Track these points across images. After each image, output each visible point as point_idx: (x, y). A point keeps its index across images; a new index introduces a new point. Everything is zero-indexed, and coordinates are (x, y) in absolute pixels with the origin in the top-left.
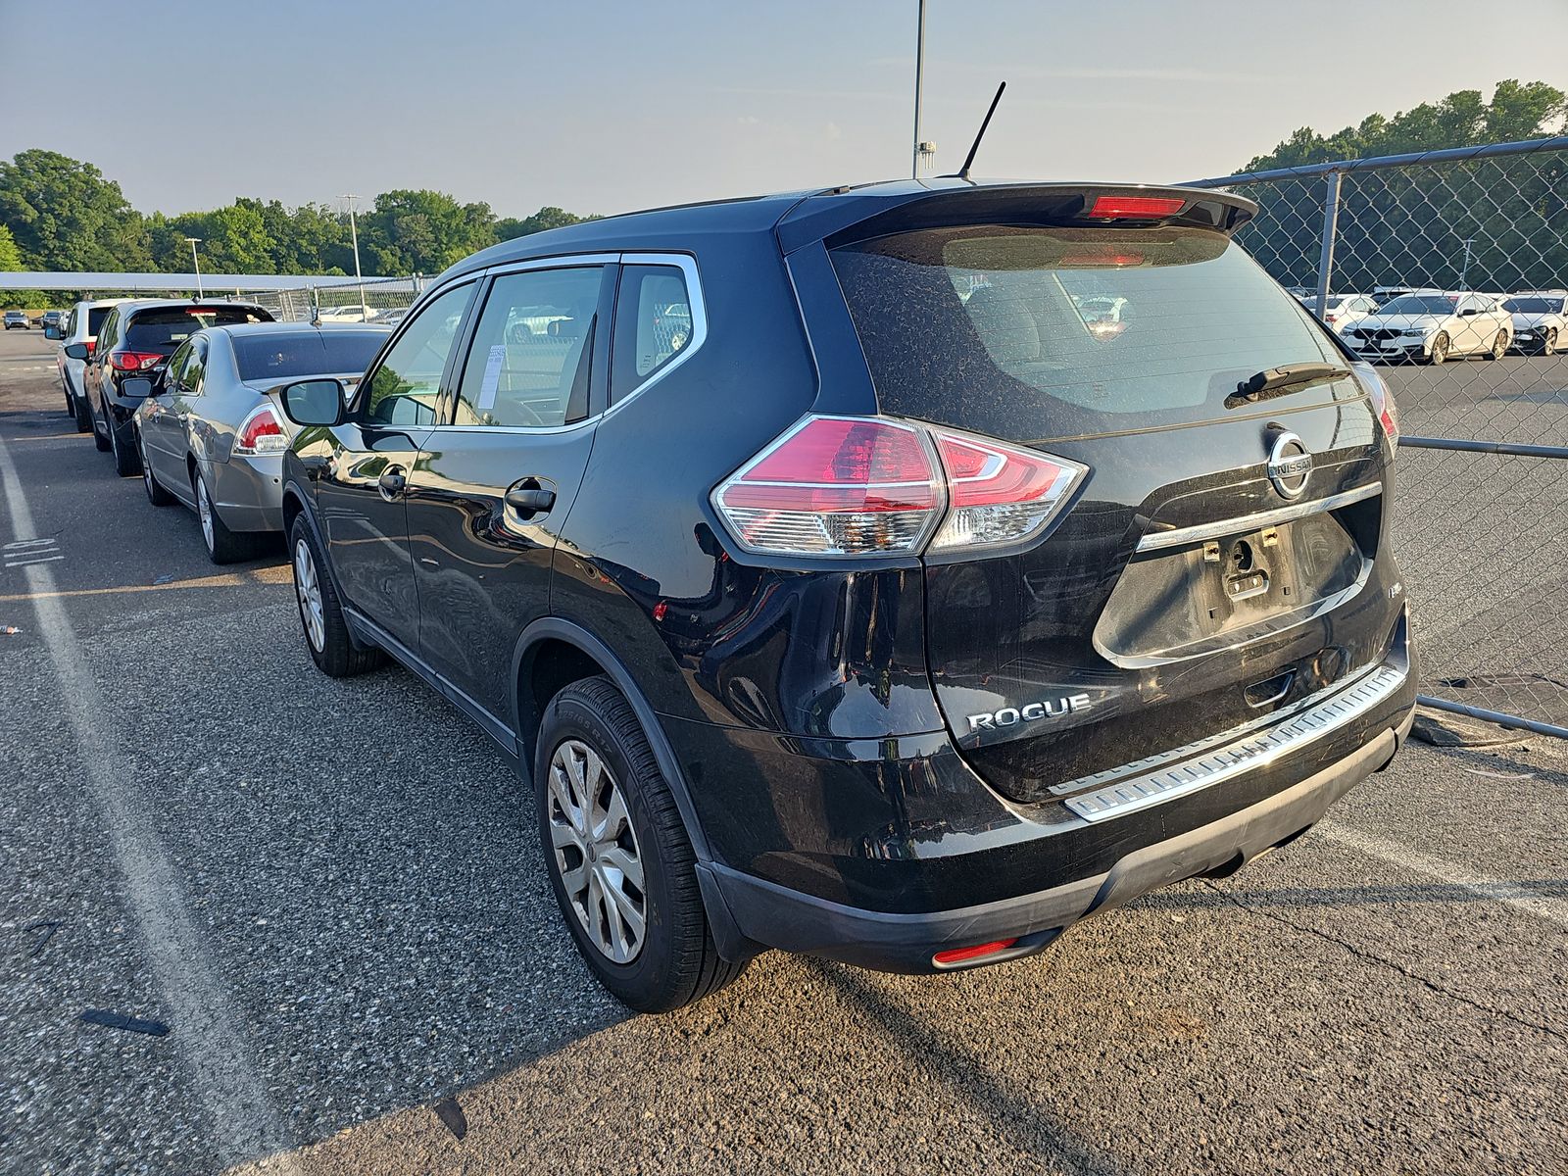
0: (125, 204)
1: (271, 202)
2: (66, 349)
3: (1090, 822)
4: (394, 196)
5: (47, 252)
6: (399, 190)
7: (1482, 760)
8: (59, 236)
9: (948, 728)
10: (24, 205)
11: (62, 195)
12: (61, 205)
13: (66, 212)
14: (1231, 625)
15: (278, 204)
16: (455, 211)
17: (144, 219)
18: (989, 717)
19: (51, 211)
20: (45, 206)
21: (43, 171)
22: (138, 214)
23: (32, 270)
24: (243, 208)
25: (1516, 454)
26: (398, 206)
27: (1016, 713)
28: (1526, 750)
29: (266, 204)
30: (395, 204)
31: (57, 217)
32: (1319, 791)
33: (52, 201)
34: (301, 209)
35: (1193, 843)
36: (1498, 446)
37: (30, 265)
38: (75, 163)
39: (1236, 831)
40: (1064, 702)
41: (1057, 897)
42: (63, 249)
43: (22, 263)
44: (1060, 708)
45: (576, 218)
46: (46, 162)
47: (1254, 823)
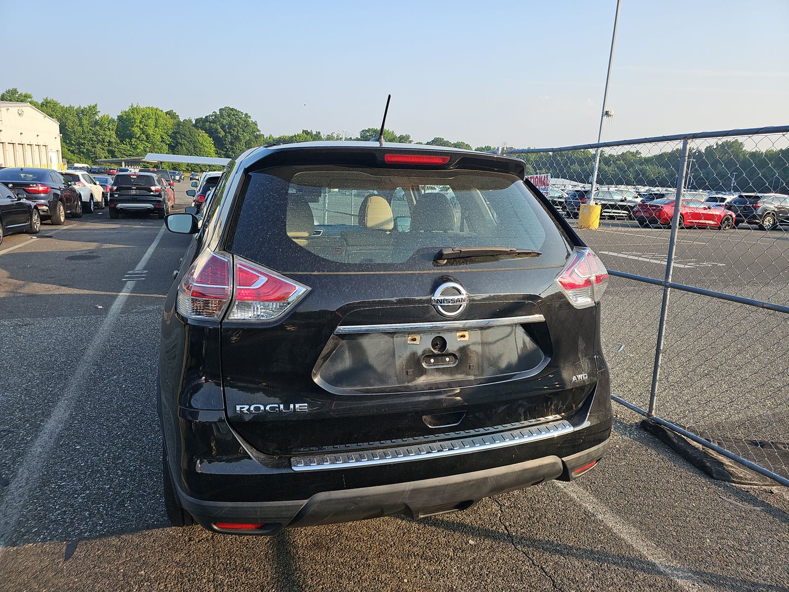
0: (258, 131)
1: (317, 132)
2: (187, 192)
3: (294, 471)
4: (368, 131)
5: (226, 150)
6: (371, 128)
7: (738, 493)
8: (231, 143)
9: (226, 410)
10: (220, 130)
11: (235, 126)
12: (234, 130)
13: (235, 133)
14: (422, 380)
15: (319, 133)
16: (394, 138)
17: (265, 137)
18: (247, 407)
19: (230, 133)
20: (228, 131)
21: (229, 116)
22: (263, 135)
23: (219, 157)
24: (305, 134)
25: (775, 310)
26: (370, 135)
27: (262, 408)
28: (772, 493)
29: (314, 133)
30: (368, 134)
31: (231, 135)
32: (474, 482)
33: (231, 128)
34: (328, 135)
35: (367, 494)
36: (763, 303)
37: (219, 155)
38: (242, 113)
39: (402, 493)
40: (292, 406)
41: (275, 507)
42: (232, 149)
43: (216, 154)
44: (289, 408)
45: (450, 143)
46: (230, 112)
47: (415, 491)
